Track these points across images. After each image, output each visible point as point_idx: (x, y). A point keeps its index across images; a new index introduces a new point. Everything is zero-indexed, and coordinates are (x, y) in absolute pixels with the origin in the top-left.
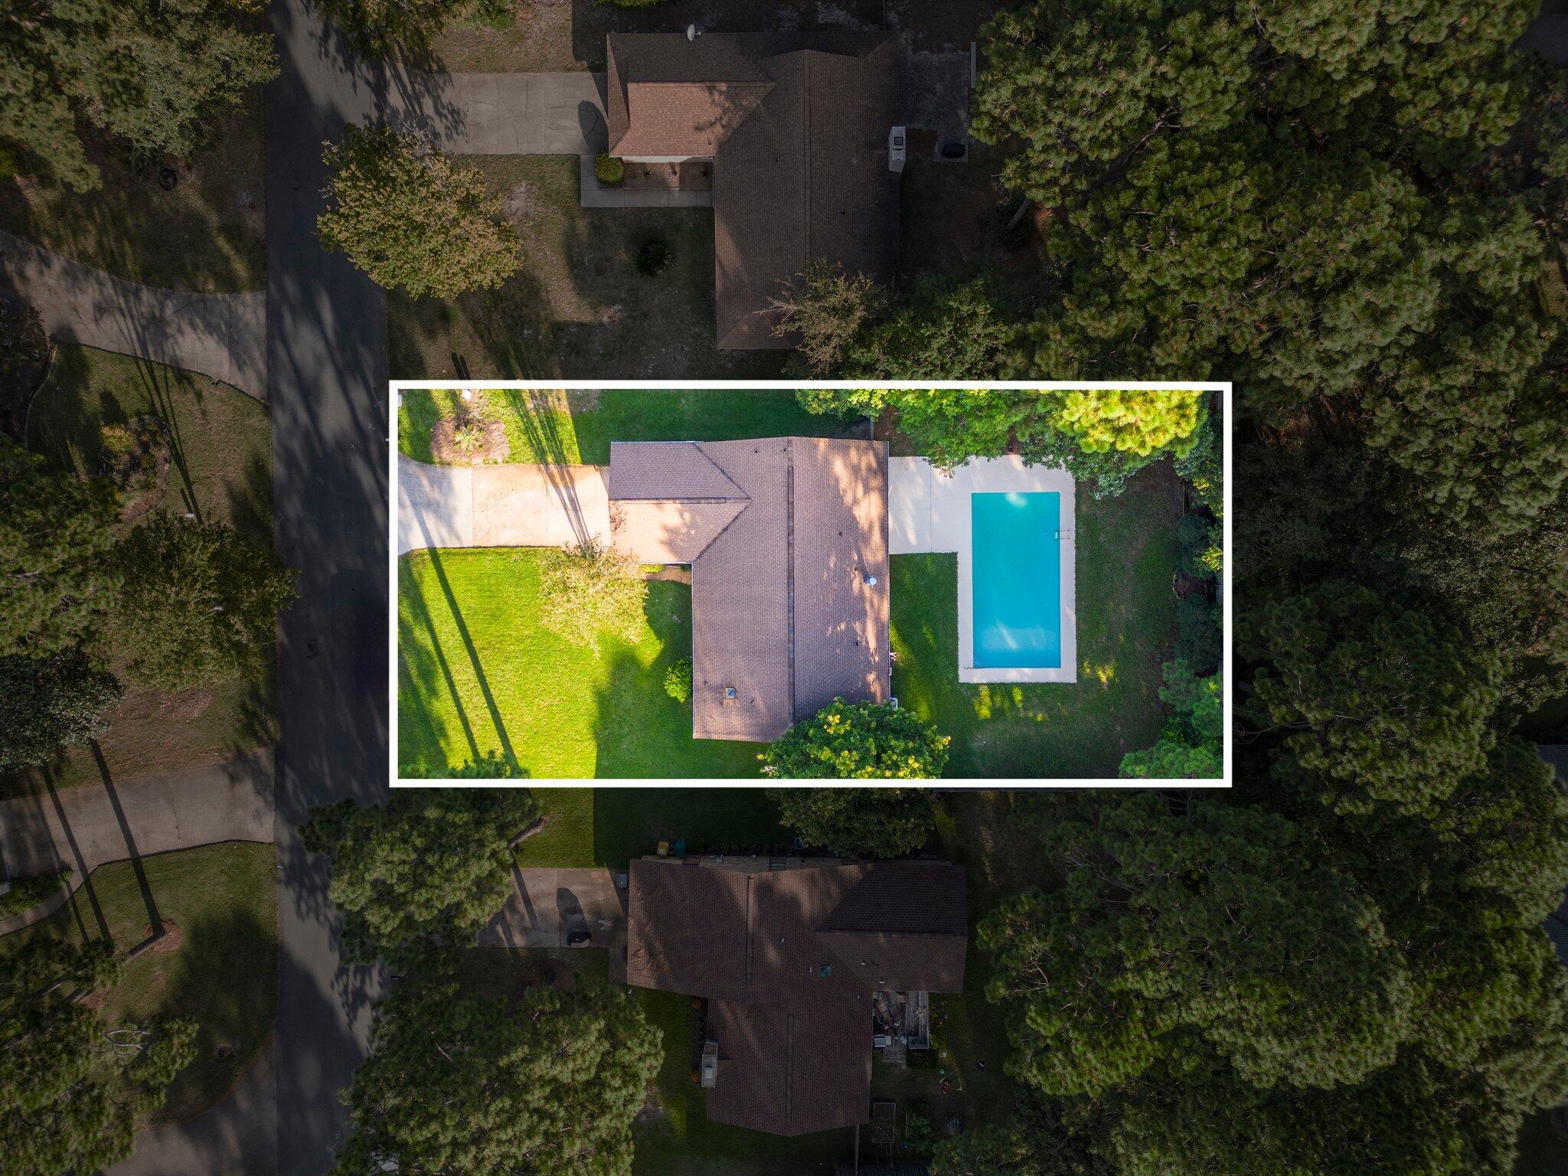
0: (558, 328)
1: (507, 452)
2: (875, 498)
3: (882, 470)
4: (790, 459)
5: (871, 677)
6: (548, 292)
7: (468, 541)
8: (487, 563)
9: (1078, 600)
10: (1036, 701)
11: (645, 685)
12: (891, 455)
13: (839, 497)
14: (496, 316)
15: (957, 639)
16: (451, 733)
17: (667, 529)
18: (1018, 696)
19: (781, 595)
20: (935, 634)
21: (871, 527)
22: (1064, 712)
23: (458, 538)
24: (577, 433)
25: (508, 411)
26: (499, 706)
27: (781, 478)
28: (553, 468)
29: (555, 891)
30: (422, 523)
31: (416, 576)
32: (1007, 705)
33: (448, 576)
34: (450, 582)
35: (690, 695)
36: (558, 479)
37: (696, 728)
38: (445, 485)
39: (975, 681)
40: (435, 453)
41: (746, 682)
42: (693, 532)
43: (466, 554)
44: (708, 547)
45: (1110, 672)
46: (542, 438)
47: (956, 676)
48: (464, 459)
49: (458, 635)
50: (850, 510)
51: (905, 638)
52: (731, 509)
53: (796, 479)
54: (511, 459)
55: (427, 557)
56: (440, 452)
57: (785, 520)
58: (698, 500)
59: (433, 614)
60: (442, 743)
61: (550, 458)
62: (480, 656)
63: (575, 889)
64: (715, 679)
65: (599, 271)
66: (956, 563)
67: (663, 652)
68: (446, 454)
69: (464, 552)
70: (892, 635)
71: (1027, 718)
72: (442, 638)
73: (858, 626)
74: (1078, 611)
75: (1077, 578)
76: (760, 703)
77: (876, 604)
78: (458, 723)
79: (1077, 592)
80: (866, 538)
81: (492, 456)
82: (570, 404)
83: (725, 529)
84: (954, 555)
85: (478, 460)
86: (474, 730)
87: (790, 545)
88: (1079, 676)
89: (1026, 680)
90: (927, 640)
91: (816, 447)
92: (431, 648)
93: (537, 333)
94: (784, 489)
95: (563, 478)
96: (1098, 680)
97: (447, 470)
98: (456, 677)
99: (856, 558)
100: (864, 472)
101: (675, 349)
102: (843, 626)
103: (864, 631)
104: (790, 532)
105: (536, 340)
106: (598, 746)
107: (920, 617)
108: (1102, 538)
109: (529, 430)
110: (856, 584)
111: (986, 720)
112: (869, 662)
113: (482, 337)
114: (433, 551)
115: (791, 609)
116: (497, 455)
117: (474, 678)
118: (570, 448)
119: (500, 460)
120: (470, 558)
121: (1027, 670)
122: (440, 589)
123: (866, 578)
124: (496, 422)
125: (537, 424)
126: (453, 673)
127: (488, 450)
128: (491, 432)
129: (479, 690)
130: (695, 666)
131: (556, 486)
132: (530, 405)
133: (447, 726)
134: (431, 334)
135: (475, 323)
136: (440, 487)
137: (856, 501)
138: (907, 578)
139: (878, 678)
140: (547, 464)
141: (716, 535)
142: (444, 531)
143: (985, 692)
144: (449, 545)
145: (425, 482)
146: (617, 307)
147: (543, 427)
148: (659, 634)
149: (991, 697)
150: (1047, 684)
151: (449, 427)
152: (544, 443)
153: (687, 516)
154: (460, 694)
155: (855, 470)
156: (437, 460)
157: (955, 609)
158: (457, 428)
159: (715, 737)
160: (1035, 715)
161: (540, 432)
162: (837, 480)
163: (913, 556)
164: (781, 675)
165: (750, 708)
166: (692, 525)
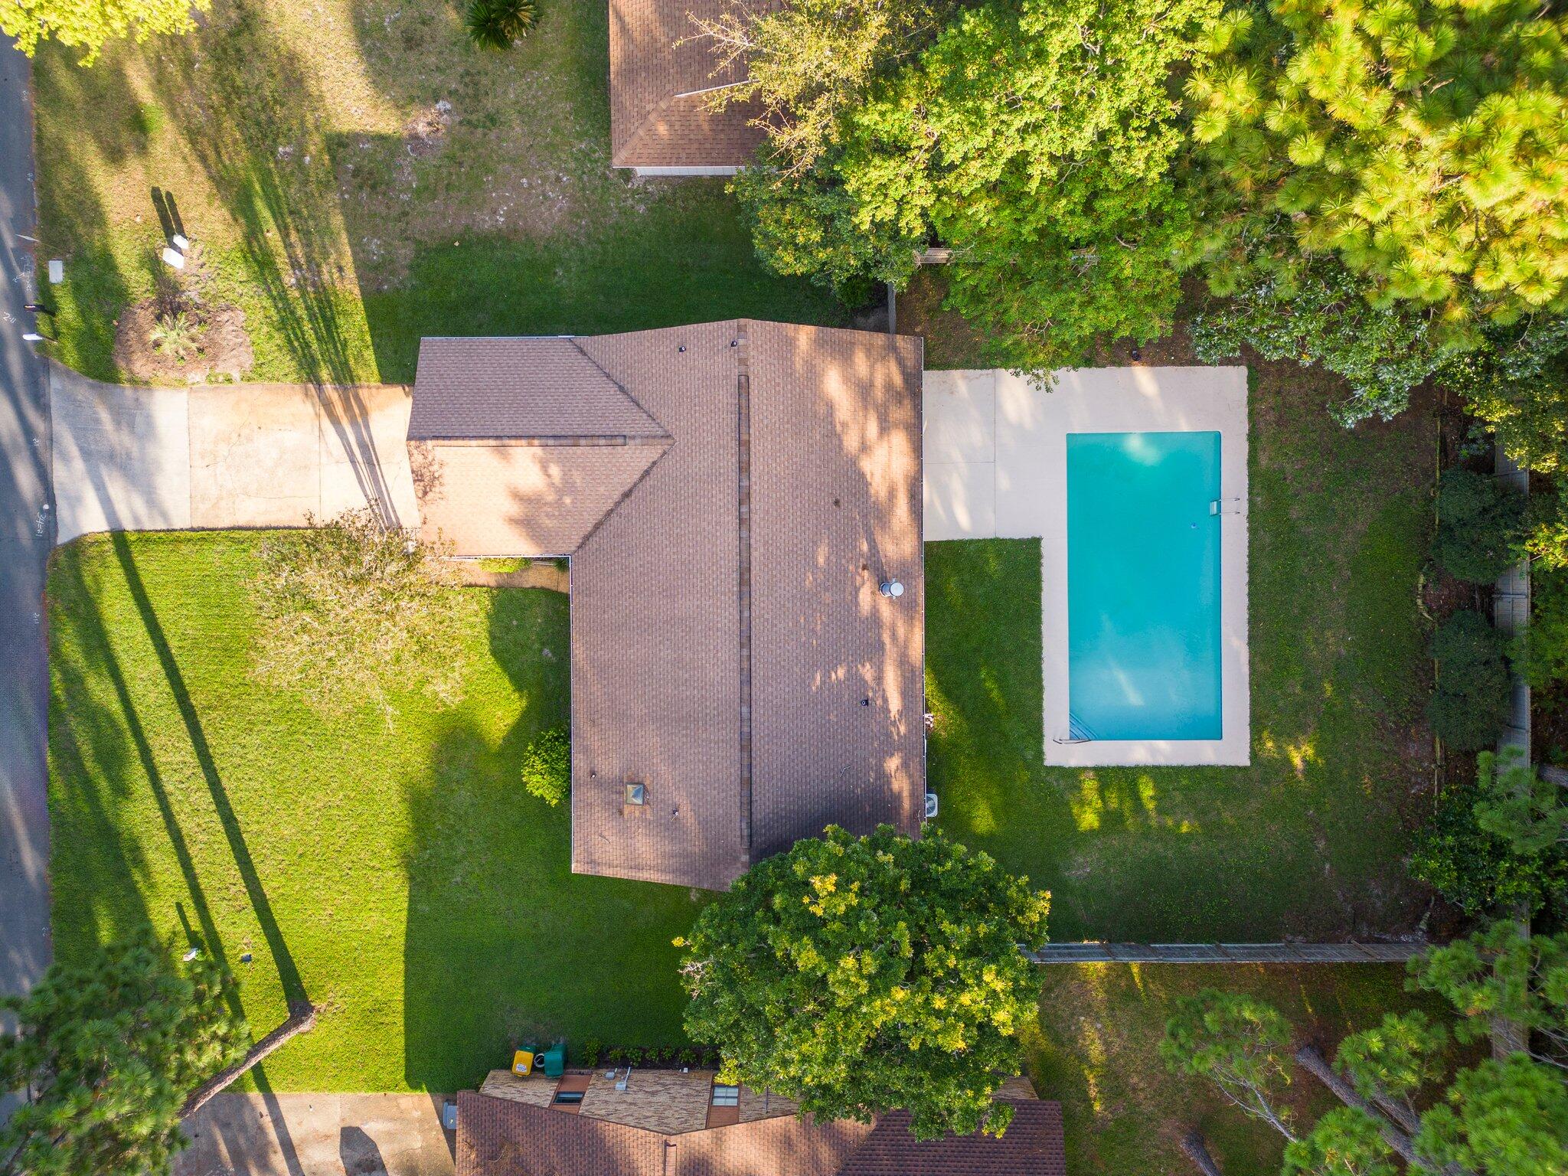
0: (339, 144)
1: (248, 361)
2: (899, 440)
3: (913, 390)
4: (743, 362)
5: (893, 764)
6: (319, 79)
7: (181, 518)
8: (214, 557)
9: (1253, 620)
10: (1178, 797)
11: (495, 771)
12: (929, 366)
13: (833, 436)
14: (228, 124)
15: (1040, 689)
16: (151, 856)
17: (517, 496)
18: (1147, 791)
19: (727, 615)
20: (1001, 681)
21: (892, 494)
22: (1228, 818)
23: (164, 515)
24: (372, 329)
25: (249, 289)
26: (236, 808)
27: (725, 397)
28: (329, 389)
29: (337, 1131)
30: (100, 488)
31: (88, 580)
32: (1128, 804)
33: (145, 579)
34: (149, 590)
35: (567, 793)
36: (339, 410)
37: (577, 853)
38: (139, 419)
39: (1073, 763)
40: (122, 364)
41: (663, 774)
42: (568, 500)
43: (178, 541)
44: (598, 526)
45: (1309, 751)
46: (310, 336)
47: (1039, 755)
48: (173, 375)
49: (165, 685)
50: (853, 462)
51: (949, 690)
52: (635, 458)
53: (754, 400)
54: (256, 373)
55: (109, 547)
56: (129, 361)
57: (734, 476)
58: (575, 439)
59: (119, 648)
60: (137, 876)
61: (325, 373)
62: (203, 722)
63: (372, 1129)
64: (609, 766)
65: (411, 42)
66: (1038, 556)
67: (525, 715)
68: (141, 367)
69: (172, 538)
70: (928, 686)
71: (1162, 827)
72: (136, 689)
73: (867, 672)
74: (1252, 640)
75: (1251, 583)
76: (686, 814)
77: (901, 631)
78: (165, 838)
79: (1252, 606)
80: (881, 515)
81: (221, 369)
82: (360, 278)
83: (627, 495)
84: (1036, 542)
85: (197, 376)
86: (193, 851)
87: (743, 522)
88: (1254, 755)
89: (1162, 761)
90: (988, 692)
91: (791, 343)
92: (116, 707)
93: (302, 152)
94: (731, 419)
95: (348, 408)
96: (1287, 761)
97: (143, 396)
98: (160, 758)
99: (865, 547)
100: (879, 394)
101: (545, 179)
102: (841, 672)
103: (879, 679)
104: (744, 497)
105: (301, 167)
106: (412, 878)
107: (976, 650)
108: (1295, 512)
109: (287, 323)
110: (865, 597)
111: (1092, 832)
112: (889, 735)
113: (203, 159)
114: (119, 537)
115: (746, 640)
116: (231, 365)
117: (193, 760)
118: (360, 353)
119: (236, 375)
120: (185, 549)
121: (1162, 745)
122: (130, 604)
123: (883, 583)
124: (228, 308)
125: (301, 312)
126: (155, 752)
127: (215, 358)
128: (219, 326)
129: (202, 782)
130: (575, 742)
131: (335, 421)
132: (289, 279)
133: (144, 843)
134: (115, 156)
135: (193, 135)
136: (132, 426)
137: (865, 448)
138: (952, 585)
139: (905, 765)
140: (319, 384)
141: (610, 505)
142: (139, 504)
143: (1090, 785)
144: (148, 526)
145: (105, 416)
146: (442, 105)
147: (312, 318)
148: (519, 682)
149: (1101, 791)
150: (1199, 769)
151: (144, 316)
152: (315, 346)
153: (555, 470)
154: (169, 788)
155: (863, 391)
156: (124, 375)
157: (1037, 636)
158: (159, 318)
159: (607, 872)
160: (1178, 825)
161: (307, 326)
162: (830, 406)
163: (963, 544)
164: (726, 765)
165: (669, 824)
166: (567, 487)
